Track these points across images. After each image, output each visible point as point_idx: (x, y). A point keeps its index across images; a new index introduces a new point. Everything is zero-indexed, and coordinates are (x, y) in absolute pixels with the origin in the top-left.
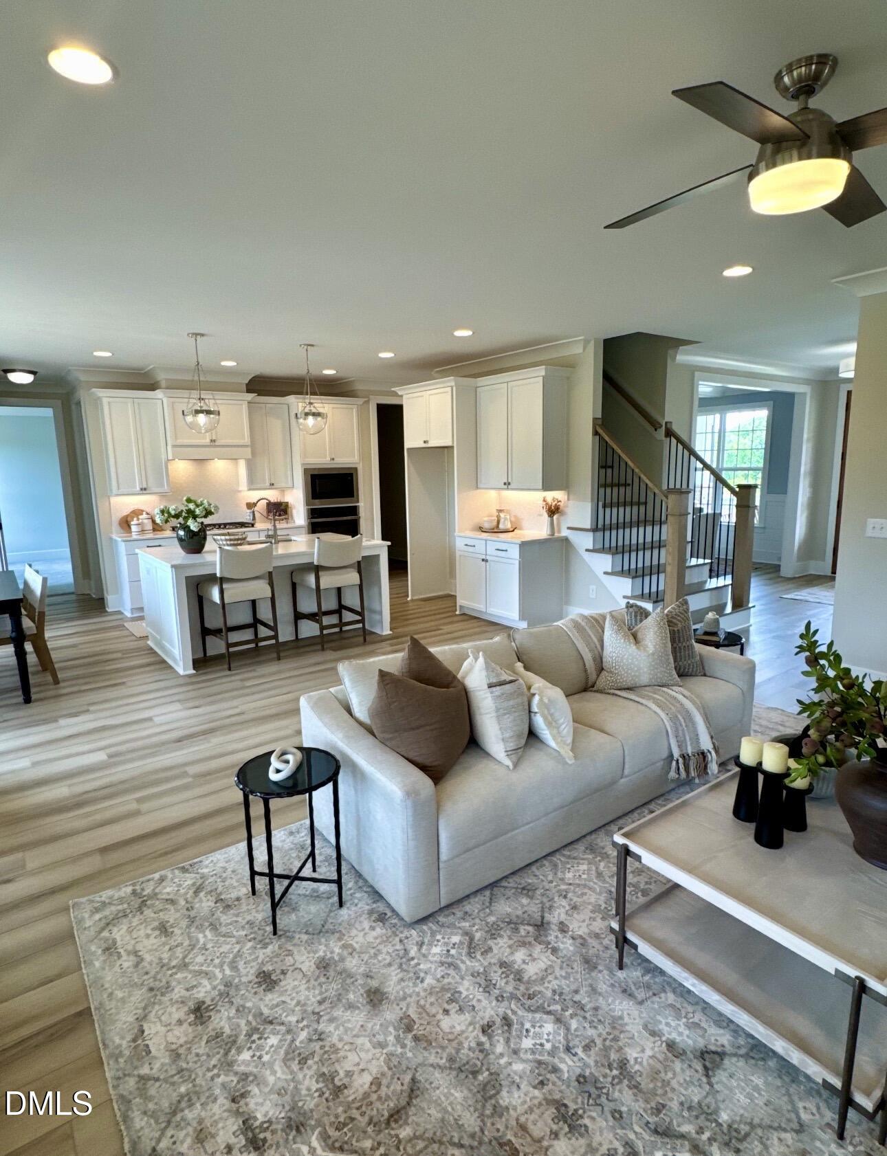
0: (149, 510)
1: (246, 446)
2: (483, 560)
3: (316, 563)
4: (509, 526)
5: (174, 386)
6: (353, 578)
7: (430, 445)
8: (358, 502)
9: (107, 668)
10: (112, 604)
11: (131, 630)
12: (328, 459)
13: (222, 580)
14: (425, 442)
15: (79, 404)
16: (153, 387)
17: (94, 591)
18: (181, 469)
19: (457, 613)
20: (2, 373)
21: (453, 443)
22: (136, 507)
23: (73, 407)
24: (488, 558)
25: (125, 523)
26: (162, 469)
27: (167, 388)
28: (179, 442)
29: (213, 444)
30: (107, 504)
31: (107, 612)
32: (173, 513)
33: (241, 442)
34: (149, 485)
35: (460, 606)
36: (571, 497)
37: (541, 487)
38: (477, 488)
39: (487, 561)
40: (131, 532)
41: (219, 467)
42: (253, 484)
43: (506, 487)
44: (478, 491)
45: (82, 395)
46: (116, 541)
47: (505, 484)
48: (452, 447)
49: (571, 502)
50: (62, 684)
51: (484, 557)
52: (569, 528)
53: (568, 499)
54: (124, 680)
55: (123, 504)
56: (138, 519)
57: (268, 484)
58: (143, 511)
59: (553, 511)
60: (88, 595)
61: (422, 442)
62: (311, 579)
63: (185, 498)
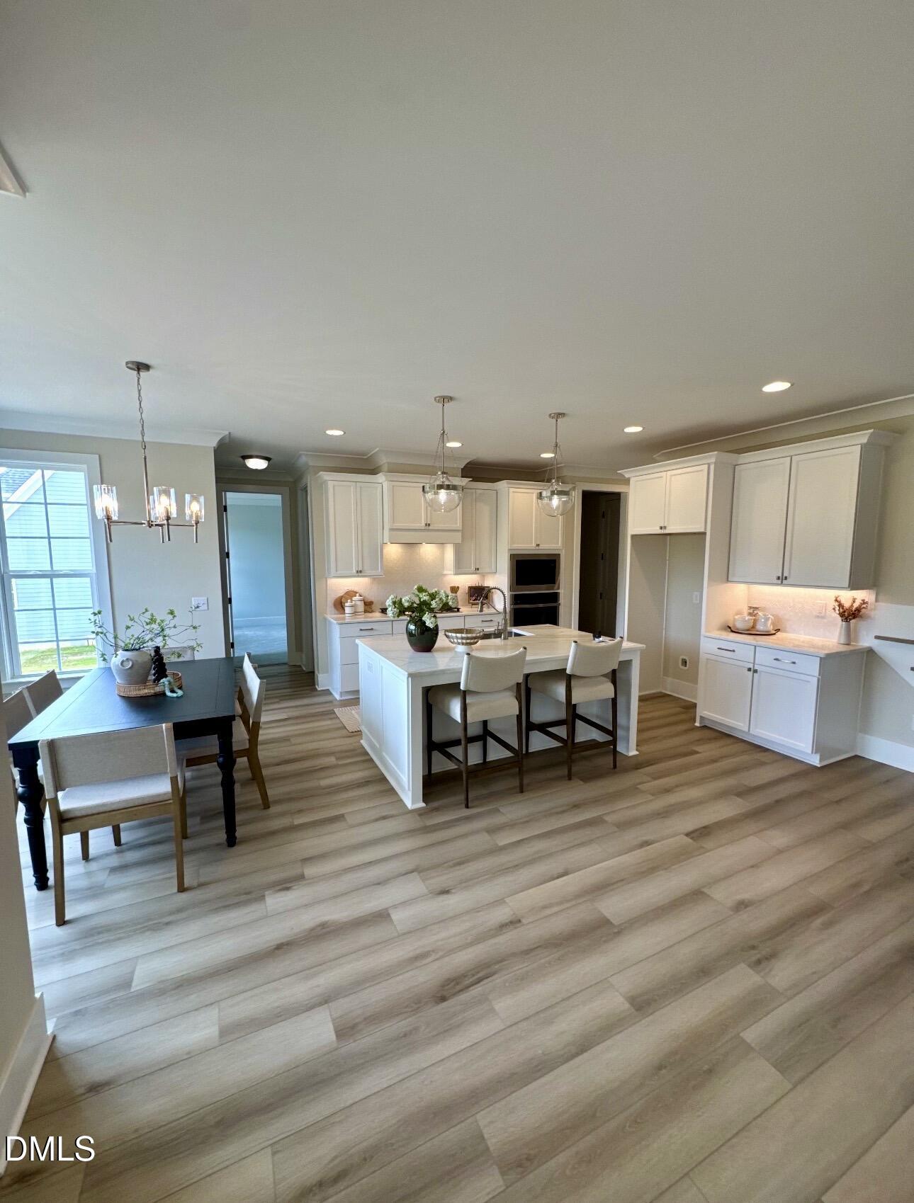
0: (361, 591)
1: (458, 531)
2: (749, 670)
3: (568, 672)
4: (770, 628)
5: (396, 469)
6: (607, 690)
7: (667, 531)
8: (559, 588)
9: (324, 783)
10: (322, 681)
11: (342, 720)
12: (534, 545)
13: (464, 695)
14: (661, 528)
15: (305, 489)
16: (374, 472)
17: (304, 663)
18: (393, 551)
19: (697, 724)
20: (241, 459)
21: (705, 529)
22: (350, 589)
23: (299, 493)
24: (756, 667)
25: (340, 605)
26: (377, 552)
27: (390, 471)
28: (398, 525)
29: (427, 528)
30: (324, 586)
31: (316, 690)
32: (406, 604)
33: (454, 527)
34: (365, 568)
35: (701, 717)
36: (880, 597)
37: (847, 586)
38: (728, 580)
39: (755, 671)
40: (344, 613)
41: (428, 551)
42: (459, 568)
43: (779, 582)
44: (729, 584)
45: (310, 480)
46: (329, 621)
47: (779, 578)
48: (704, 534)
49: (881, 605)
50: (274, 809)
51: (751, 666)
52: (877, 637)
53: (877, 601)
54: (342, 811)
55: (339, 585)
56: (352, 601)
57: (473, 568)
58: (356, 593)
59: (851, 615)
60: (300, 666)
61: (658, 528)
62: (560, 690)
63: (416, 587)
